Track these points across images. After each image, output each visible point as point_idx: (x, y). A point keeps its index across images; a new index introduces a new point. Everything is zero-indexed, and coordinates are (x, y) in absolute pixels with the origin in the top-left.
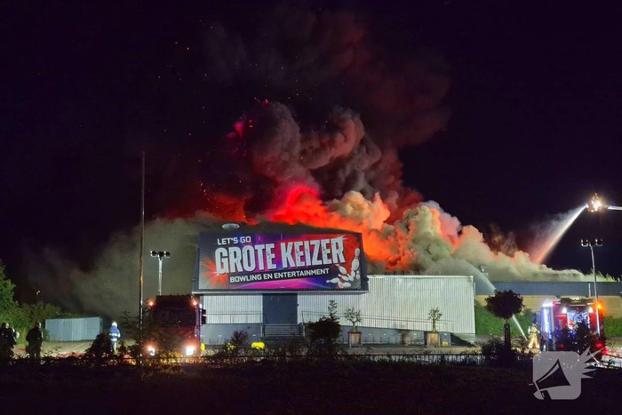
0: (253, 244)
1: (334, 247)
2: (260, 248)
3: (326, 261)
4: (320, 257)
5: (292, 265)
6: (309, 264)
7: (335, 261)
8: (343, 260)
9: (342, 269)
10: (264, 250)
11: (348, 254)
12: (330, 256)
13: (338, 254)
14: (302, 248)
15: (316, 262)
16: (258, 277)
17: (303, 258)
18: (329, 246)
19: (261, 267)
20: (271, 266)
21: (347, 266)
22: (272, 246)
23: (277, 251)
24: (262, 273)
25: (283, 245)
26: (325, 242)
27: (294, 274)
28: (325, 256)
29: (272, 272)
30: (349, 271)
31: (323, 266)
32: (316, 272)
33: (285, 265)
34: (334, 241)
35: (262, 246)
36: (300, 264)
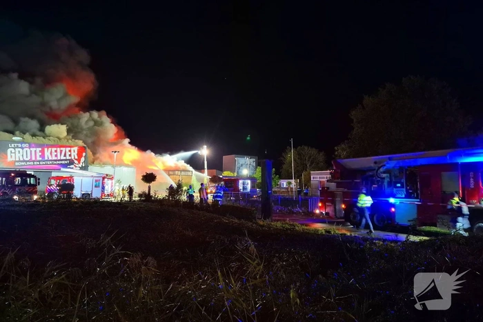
0: (30, 147)
1: (72, 151)
2: (33, 150)
3: (68, 158)
4: (65, 155)
5: (50, 158)
6: (59, 158)
7: (73, 158)
8: (76, 157)
9: (76, 162)
10: (35, 151)
11: (80, 155)
12: (70, 155)
13: (74, 155)
14: (56, 151)
15: (63, 158)
16: (32, 163)
17: (56, 156)
18: (70, 151)
19: (33, 159)
20: (39, 158)
21: (79, 160)
22: (40, 149)
23: (43, 152)
24: (34, 161)
25: (46, 149)
26: (68, 149)
27: (51, 162)
28: (67, 155)
29: (39, 161)
30: (79, 163)
31: (66, 160)
32: (63, 162)
33: (46, 158)
34: (72, 149)
35: (35, 149)
36: (54, 158)
